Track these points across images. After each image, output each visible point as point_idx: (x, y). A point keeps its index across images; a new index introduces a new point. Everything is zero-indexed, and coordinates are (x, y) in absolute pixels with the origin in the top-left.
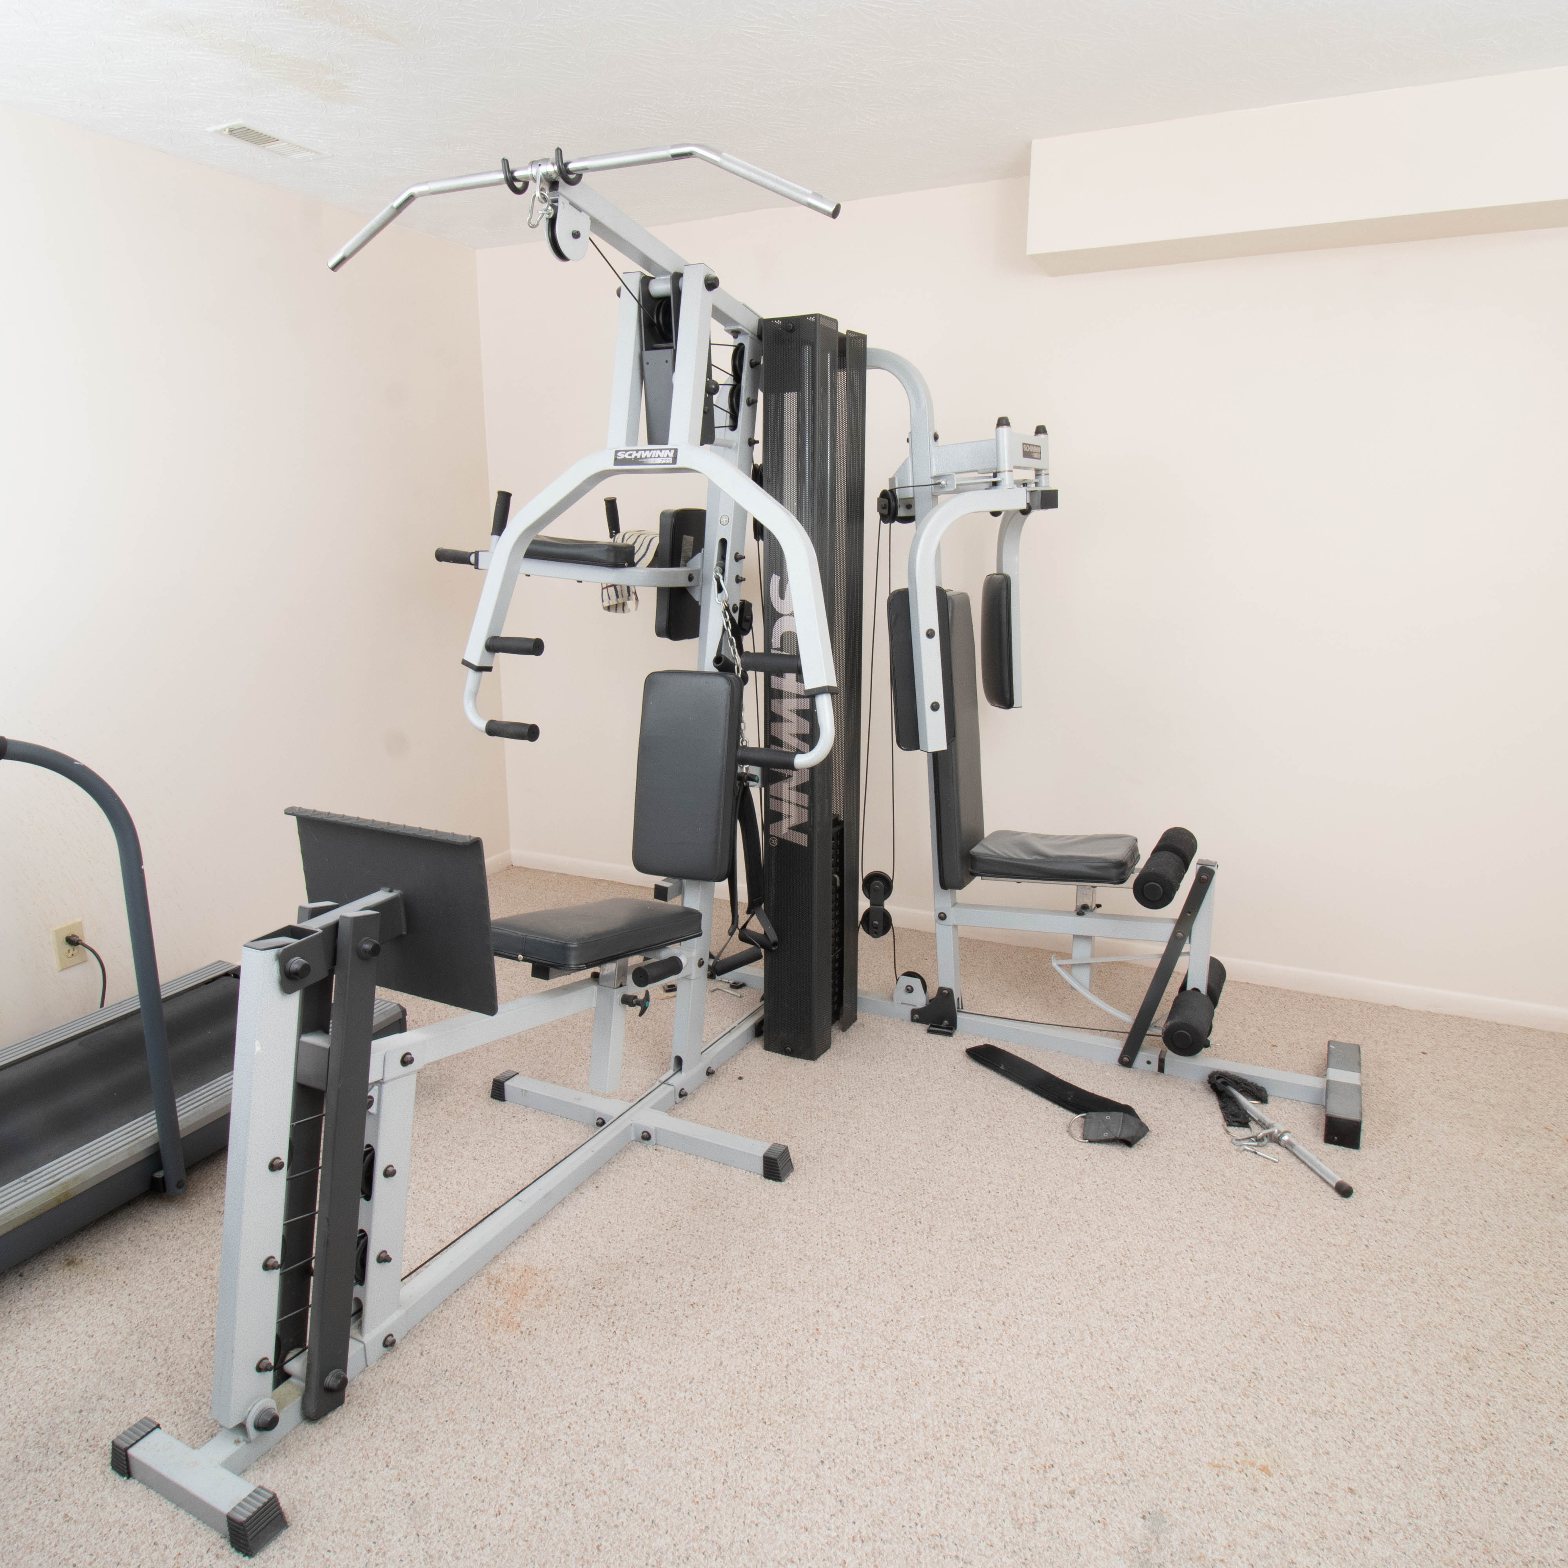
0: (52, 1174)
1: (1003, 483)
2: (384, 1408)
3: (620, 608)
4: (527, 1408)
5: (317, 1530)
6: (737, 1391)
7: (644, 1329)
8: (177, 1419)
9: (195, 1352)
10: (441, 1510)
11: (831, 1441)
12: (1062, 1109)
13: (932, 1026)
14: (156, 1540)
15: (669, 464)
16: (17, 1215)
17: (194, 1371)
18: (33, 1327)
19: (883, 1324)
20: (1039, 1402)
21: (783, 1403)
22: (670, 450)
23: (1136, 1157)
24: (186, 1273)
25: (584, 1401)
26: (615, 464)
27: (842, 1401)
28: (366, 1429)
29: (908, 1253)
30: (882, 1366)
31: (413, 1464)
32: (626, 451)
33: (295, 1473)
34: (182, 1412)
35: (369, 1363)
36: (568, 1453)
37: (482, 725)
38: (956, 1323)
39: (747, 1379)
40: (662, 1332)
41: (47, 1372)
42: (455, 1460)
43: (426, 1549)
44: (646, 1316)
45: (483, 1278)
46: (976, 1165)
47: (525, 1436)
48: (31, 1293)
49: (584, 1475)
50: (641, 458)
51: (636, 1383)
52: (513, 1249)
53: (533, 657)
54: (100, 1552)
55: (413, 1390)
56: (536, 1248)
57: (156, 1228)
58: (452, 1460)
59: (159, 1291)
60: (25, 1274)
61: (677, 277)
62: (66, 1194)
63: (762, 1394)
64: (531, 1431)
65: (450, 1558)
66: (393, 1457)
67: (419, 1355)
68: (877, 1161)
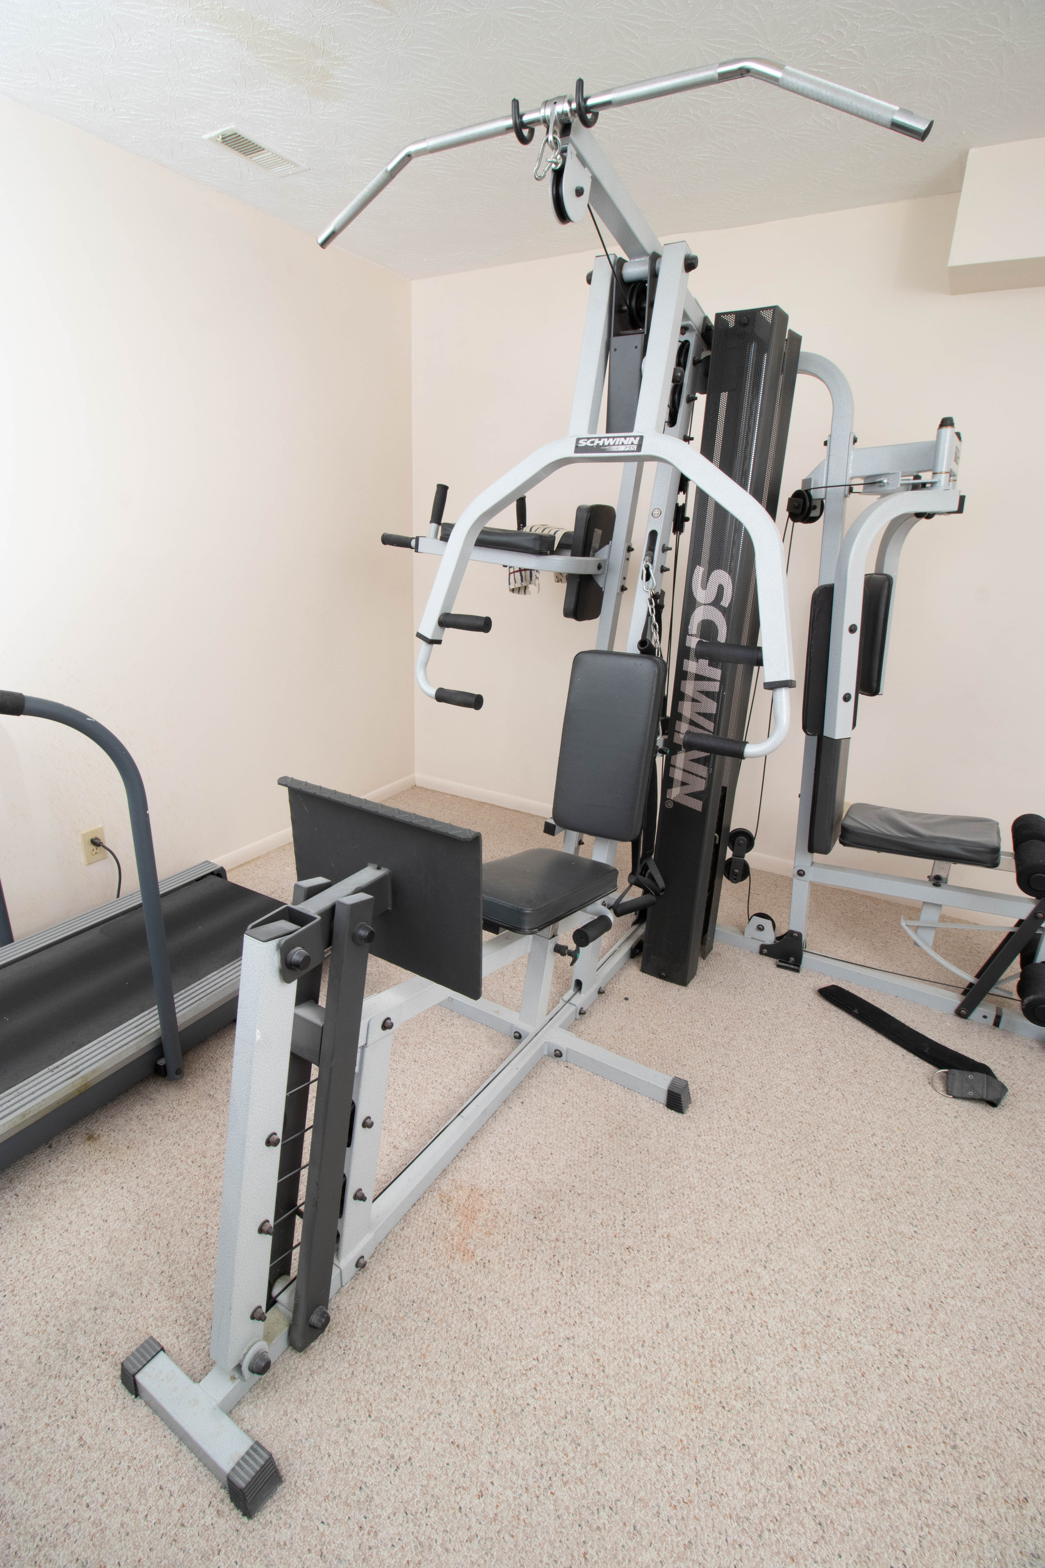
0: (75, 1065)
1: (937, 485)
2: (361, 1340)
3: (522, 591)
4: (493, 1359)
5: (310, 1491)
6: (689, 1362)
7: (588, 1273)
8: (178, 1329)
9: (192, 1250)
10: (425, 1482)
11: (793, 1440)
12: (917, 1058)
13: (780, 961)
14: (162, 1483)
15: (633, 451)
16: (44, 1107)
17: (192, 1273)
18: (58, 1204)
19: (813, 1294)
20: (990, 1412)
21: (736, 1383)
22: (635, 437)
23: (1001, 1118)
24: (183, 1158)
25: (546, 1357)
26: (576, 452)
27: (794, 1388)
28: (347, 1365)
29: (817, 1210)
30: (824, 1347)
31: (393, 1416)
32: (588, 439)
33: (286, 1414)
34: (182, 1321)
35: (343, 1284)
36: (538, 1423)
37: (433, 692)
38: (883, 1300)
39: (696, 1348)
40: (606, 1278)
41: (68, 1257)
42: (432, 1417)
43: (416, 1534)
44: (588, 1257)
45: (435, 1194)
46: (854, 1112)
47: (494, 1394)
48: (58, 1167)
49: (557, 1454)
50: (603, 445)
51: (591, 1340)
52: (458, 1163)
53: (482, 633)
54: (112, 1492)
55: (386, 1322)
56: (478, 1164)
57: (159, 1106)
58: (429, 1416)
59: (161, 1176)
60: (54, 1146)
61: (655, 258)
62: (86, 1085)
63: (714, 1370)
64: (500, 1389)
65: (440, 1550)
66: (374, 1405)
67: (387, 1279)
68: (765, 1100)
